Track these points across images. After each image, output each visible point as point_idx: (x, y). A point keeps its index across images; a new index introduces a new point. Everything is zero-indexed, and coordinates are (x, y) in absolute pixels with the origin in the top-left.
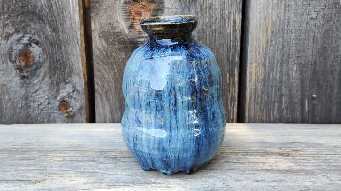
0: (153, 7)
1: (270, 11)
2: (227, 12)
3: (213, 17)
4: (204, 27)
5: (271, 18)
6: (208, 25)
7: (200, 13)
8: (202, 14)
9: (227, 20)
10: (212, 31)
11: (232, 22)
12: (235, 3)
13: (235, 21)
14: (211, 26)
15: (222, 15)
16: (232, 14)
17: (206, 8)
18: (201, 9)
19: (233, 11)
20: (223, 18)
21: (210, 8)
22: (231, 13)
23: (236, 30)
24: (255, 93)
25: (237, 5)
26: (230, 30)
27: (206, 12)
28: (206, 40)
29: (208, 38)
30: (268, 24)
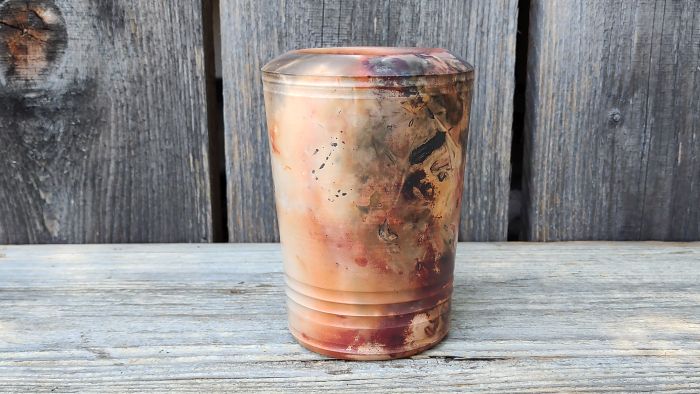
0: (48, 37)
1: (256, 44)
2: (179, 46)
3: (154, 54)
4: (142, 72)
5: (256, 55)
6: (147, 69)
7: (131, 48)
8: (136, 50)
9: (180, 61)
10: (156, 79)
11: (189, 64)
12: (191, 30)
13: (193, 62)
14: (152, 71)
15: (170, 52)
16: (188, 49)
17: (141, 39)
18: (133, 41)
19: (189, 43)
20: (172, 56)
21: (148, 39)
22: (185, 47)
23: (197, 78)
24: (242, 190)
25: (194, 34)
26: (186, 77)
27: (141, 46)
28: (146, 95)
29: (149, 92)
30: (254, 66)
